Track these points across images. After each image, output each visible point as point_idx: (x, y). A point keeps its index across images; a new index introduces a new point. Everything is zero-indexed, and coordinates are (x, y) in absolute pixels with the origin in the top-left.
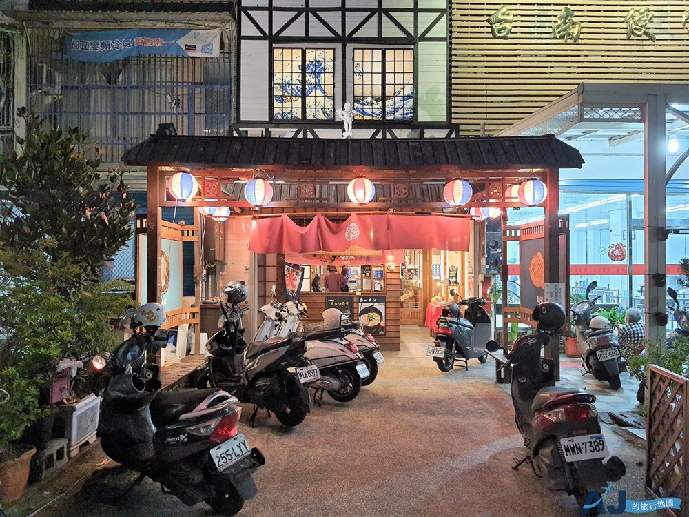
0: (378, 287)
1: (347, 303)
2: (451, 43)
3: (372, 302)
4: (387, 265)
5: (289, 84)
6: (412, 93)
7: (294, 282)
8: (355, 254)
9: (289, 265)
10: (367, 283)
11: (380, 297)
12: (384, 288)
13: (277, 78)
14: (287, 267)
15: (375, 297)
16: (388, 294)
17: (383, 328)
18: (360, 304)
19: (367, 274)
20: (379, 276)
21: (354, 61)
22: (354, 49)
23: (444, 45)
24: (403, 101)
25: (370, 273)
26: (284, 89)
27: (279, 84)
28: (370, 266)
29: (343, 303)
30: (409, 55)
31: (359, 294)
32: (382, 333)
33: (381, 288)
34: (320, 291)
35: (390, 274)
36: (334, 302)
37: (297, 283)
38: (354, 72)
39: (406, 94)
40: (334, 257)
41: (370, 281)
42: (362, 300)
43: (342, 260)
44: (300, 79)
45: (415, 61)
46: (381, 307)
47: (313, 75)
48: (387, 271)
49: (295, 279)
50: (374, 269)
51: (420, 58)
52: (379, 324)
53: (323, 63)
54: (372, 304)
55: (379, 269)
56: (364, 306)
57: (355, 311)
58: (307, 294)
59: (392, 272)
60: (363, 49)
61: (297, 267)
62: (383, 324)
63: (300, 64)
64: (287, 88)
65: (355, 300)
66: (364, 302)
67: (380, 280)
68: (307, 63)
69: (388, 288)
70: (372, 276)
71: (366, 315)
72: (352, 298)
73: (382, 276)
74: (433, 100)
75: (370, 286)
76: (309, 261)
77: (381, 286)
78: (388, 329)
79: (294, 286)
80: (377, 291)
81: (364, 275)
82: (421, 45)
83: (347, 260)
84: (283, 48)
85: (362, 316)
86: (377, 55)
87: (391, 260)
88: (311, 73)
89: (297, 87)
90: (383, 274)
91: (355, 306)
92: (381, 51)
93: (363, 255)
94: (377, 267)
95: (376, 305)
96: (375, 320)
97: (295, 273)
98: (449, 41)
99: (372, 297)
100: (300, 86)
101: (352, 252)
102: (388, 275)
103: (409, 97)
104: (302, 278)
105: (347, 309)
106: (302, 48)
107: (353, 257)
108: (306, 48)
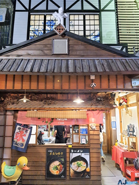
0: (84, 142)
1: (62, 153)
2: (117, 12)
3: (80, 152)
4: (90, 125)
5: (37, 31)
6: (99, 34)
7: (24, 137)
8: (67, 117)
9: (20, 125)
10: (76, 137)
11: (86, 149)
12: (88, 142)
13: (32, 28)
14: (18, 126)
15: (82, 149)
16: (92, 146)
17: (89, 173)
18: (71, 154)
19: (76, 131)
20: (85, 133)
21: (70, 20)
22: (70, 15)
23: (114, 13)
24: (95, 38)
25: (78, 131)
26: (34, 33)
27: (33, 31)
28: (78, 126)
29: (59, 153)
30: (97, 17)
31: (70, 146)
32: (87, 177)
33: (86, 141)
34: (42, 144)
35: (92, 131)
36: (52, 152)
37: (25, 138)
38: (70, 25)
39: (96, 34)
40: (53, 119)
41: (78, 136)
42: (72, 151)
43: (58, 121)
44: (43, 28)
45: (100, 20)
46: (86, 156)
47: (49, 26)
48: (90, 129)
49: (25, 135)
50: (81, 128)
51: (102, 19)
52: (85, 170)
53: (54, 21)
54: (79, 154)
55: (85, 128)
56: (74, 155)
57: (68, 160)
58: (33, 146)
59: (94, 130)
60: (74, 15)
61: (26, 126)
62: (88, 170)
63: (43, 21)
64: (36, 32)
65: (68, 151)
66: (74, 152)
67: (85, 136)
68: (47, 21)
69: (91, 142)
70: (79, 132)
71: (76, 163)
72: (65, 150)
73: (87, 133)
74: (110, 37)
75: (78, 139)
76: (35, 121)
77: (86, 140)
78: (92, 173)
79: (23, 140)
80: (83, 144)
81: (74, 132)
82: (102, 13)
83: (62, 121)
84: (35, 15)
85: (73, 163)
86: (81, 17)
87: (93, 121)
88: (49, 25)
89: (41, 32)
90: (87, 131)
91: (68, 156)
92: (83, 15)
93: (73, 118)
94: (83, 126)
95: (83, 155)
96: (82, 167)
97: (24, 131)
98: (116, 11)
99: (80, 149)
100: (43, 31)
101: (65, 116)
102: (91, 132)
103: (97, 36)
104: (30, 134)
105: (62, 158)
106: (44, 15)
107: (66, 119)
108: (46, 15)
